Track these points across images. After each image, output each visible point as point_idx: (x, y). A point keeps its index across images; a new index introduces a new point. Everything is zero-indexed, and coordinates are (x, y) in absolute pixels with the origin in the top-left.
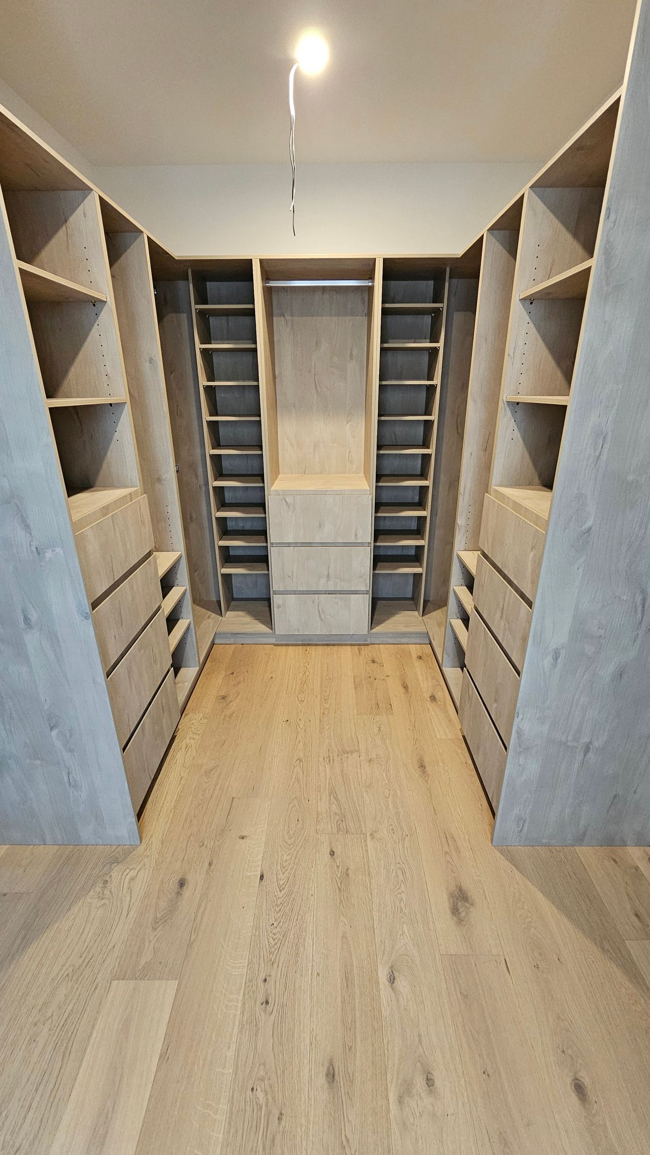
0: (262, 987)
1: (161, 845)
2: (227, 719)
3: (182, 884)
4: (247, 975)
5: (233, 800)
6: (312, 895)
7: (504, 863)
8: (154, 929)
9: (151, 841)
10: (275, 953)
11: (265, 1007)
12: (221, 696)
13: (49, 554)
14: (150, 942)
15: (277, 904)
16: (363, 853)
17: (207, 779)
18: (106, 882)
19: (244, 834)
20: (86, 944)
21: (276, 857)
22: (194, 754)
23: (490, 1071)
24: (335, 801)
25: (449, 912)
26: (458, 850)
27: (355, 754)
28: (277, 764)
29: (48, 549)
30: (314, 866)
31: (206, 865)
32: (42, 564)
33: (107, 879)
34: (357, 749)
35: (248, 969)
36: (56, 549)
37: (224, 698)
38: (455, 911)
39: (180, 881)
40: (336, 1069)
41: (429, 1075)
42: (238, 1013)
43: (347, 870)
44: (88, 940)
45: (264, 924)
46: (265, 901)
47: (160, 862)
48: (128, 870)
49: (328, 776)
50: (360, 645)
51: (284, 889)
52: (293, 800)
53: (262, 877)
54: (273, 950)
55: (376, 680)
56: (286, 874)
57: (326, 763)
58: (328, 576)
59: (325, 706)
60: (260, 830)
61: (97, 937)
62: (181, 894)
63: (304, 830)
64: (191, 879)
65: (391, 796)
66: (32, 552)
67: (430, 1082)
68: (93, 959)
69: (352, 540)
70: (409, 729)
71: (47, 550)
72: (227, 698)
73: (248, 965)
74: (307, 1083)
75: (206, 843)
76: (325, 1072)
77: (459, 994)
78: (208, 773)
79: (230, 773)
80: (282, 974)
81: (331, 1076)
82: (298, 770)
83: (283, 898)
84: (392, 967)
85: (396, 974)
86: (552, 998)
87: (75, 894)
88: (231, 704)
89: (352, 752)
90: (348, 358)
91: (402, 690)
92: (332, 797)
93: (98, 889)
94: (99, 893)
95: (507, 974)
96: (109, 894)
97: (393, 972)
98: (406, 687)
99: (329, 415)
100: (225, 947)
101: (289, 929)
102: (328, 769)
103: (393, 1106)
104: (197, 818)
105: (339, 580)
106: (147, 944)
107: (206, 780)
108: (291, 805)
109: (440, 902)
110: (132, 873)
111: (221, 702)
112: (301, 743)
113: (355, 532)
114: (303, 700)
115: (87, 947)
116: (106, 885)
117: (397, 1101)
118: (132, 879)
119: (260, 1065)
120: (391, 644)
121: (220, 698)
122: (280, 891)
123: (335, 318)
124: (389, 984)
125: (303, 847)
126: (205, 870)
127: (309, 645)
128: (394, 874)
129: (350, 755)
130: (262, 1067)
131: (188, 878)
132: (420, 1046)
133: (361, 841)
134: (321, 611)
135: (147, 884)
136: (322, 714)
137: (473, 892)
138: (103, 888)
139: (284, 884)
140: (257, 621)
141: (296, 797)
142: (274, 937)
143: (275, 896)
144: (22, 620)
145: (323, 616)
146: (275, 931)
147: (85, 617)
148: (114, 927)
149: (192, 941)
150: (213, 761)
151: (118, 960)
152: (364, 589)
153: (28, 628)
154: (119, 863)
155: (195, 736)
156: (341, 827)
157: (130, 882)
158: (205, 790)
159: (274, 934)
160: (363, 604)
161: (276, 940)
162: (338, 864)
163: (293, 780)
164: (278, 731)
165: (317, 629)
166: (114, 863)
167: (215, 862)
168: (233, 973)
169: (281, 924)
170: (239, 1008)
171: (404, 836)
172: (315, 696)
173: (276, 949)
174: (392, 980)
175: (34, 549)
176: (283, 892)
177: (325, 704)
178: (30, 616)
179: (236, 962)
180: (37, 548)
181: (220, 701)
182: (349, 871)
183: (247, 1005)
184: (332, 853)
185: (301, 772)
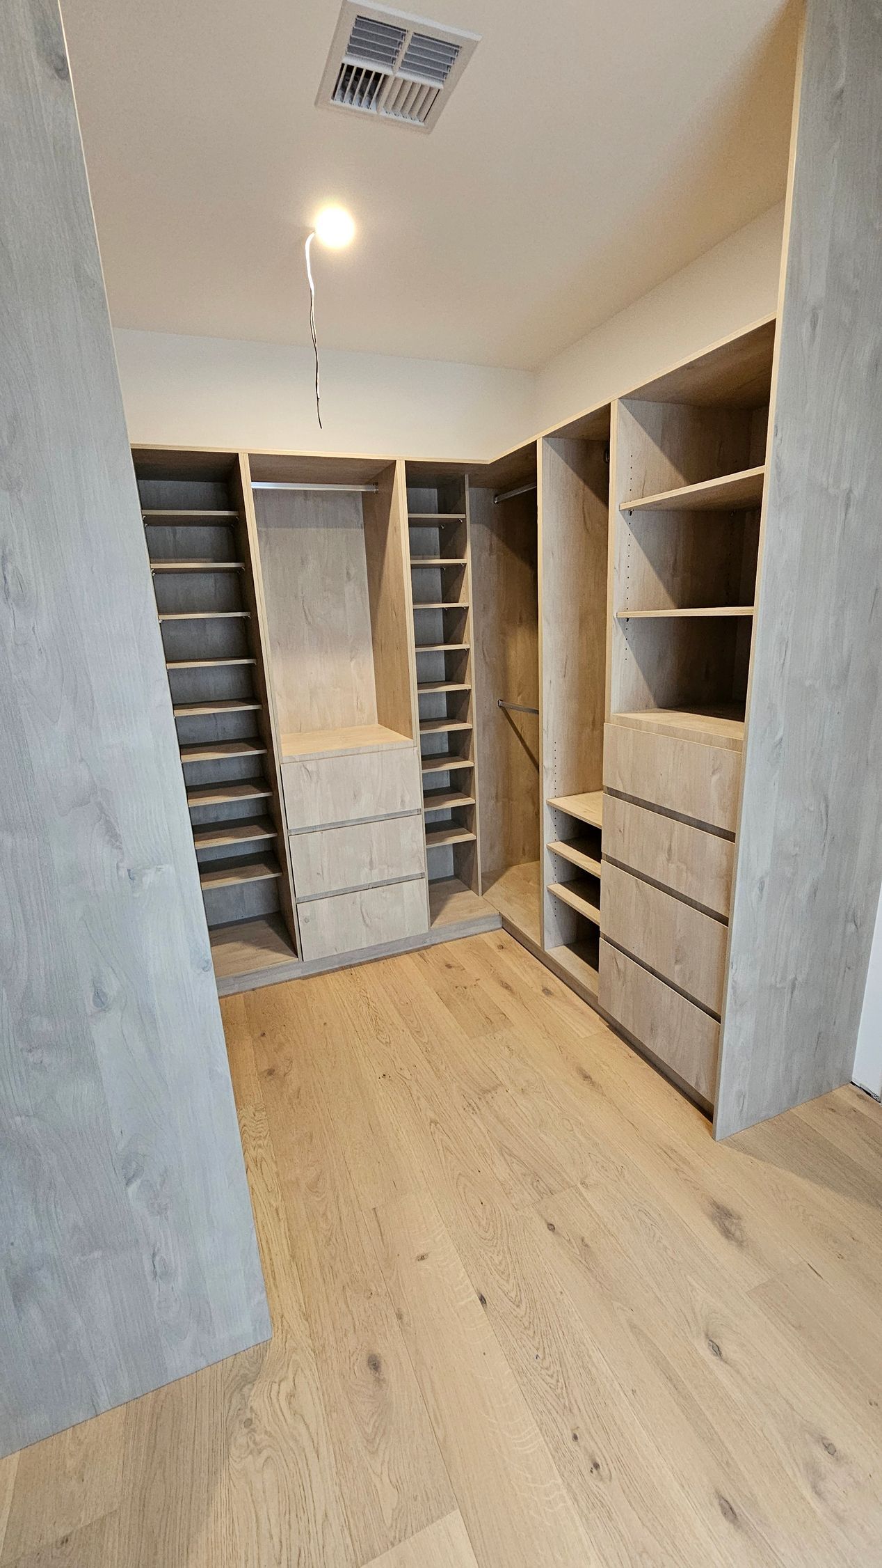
0: (577, 1448)
1: (306, 1322)
2: (295, 1101)
3: (375, 1364)
4: (547, 1444)
5: (375, 1211)
6: (561, 1293)
7: (740, 1156)
8: (374, 1453)
9: (285, 1323)
10: (565, 1394)
11: (599, 1473)
12: (265, 1071)
13: (150, 878)
14: (380, 1476)
15: (526, 1328)
16: (587, 1210)
17: (317, 1196)
18: (249, 1422)
19: (422, 1251)
20: (276, 1539)
21: (485, 1264)
22: (275, 1169)
23: (875, 1399)
24: (514, 1160)
25: (723, 1239)
26: (685, 1161)
27: (500, 1090)
28: (408, 1140)
29: (149, 869)
30: (539, 1254)
31: (395, 1320)
32: (136, 895)
33: (249, 1415)
34: (499, 1083)
35: (544, 1436)
36: (163, 867)
37: (271, 1072)
38: (727, 1233)
39: (369, 1362)
40: (729, 1499)
41: (825, 1441)
42: (570, 1503)
43: (583, 1240)
44: (275, 1531)
45: (525, 1361)
46: (507, 1331)
47: (321, 1348)
48: (275, 1387)
49: (484, 1130)
50: (418, 950)
51: (521, 1301)
52: (458, 1179)
53: (482, 1300)
54: (559, 1391)
55: (467, 989)
56: (512, 1281)
57: (471, 1114)
58: (371, 862)
59: (424, 1041)
60: (439, 1237)
61: (287, 1515)
62: (384, 1380)
63: (497, 1212)
64: (380, 1350)
65: (574, 1126)
66: (119, 878)
67: (829, 1448)
68: (303, 1555)
69: (399, 809)
70: (544, 1038)
71: (147, 871)
72: (276, 1072)
73: (541, 1430)
74: (709, 1539)
75: (374, 1289)
76: (720, 1512)
77: (792, 1328)
78: (313, 1187)
79: (348, 1176)
80: (591, 1416)
81: (729, 1512)
82: (441, 1137)
83: (528, 1314)
84: (707, 1335)
85: (717, 1341)
86: (875, 1284)
87: (205, 1468)
88: (288, 1077)
89: (495, 1088)
90: (345, 578)
91: (505, 992)
92: (506, 1155)
93: (242, 1440)
94: (248, 1446)
95: (819, 1278)
96: (267, 1437)
97: (712, 1341)
98: (507, 987)
99: (326, 652)
100: (495, 1421)
101: (562, 1353)
102: (478, 1121)
103: (814, 1502)
104: (338, 1259)
105: (386, 867)
106: (376, 1481)
107: (317, 1199)
108: (461, 1187)
109: (708, 1233)
110: (286, 1387)
111: (271, 1080)
112: (422, 1099)
113: (401, 797)
114: (388, 1041)
115: (281, 1542)
116: (252, 1427)
117: (814, 1494)
118: (291, 1396)
119: (641, 1556)
120: (456, 939)
121: (265, 1074)
122: (518, 1306)
123: (322, 530)
124: (717, 1358)
125: (510, 1235)
126: (397, 1328)
127: (351, 966)
128: (638, 1221)
129: (493, 1092)
130: (644, 1555)
131: (380, 1351)
132: (795, 1413)
133: (576, 1197)
134: (365, 914)
135: (320, 1393)
136: (425, 1053)
137: (733, 1205)
138: (250, 1435)
139: (517, 1296)
140: (265, 951)
141: (460, 1174)
142: (549, 1373)
143: (516, 1317)
144: (91, 999)
145: (368, 921)
146: (546, 1364)
147: (203, 969)
148: (307, 1485)
149: (441, 1438)
150: (311, 1168)
151: (346, 1532)
152: (418, 872)
153: (100, 1011)
154: (252, 1382)
155: (260, 1142)
156: (542, 1190)
157: (290, 1403)
158: (324, 1214)
159: (547, 1369)
160: (418, 892)
161: (555, 1375)
162: (567, 1238)
163: (441, 1151)
164: (381, 1094)
165: (364, 940)
166: (244, 1386)
167: (404, 1310)
168: (528, 1452)
169: (547, 1350)
170: (565, 1495)
171: (620, 1170)
172: (401, 1032)
173: (562, 1388)
174: (717, 1351)
175: (123, 873)
176: (523, 1306)
177: (421, 1037)
178: (106, 990)
179: (522, 1434)
180: (129, 871)
181: (268, 1079)
182: (586, 1240)
183: (573, 1486)
184: (551, 1227)
185: (445, 1137)
